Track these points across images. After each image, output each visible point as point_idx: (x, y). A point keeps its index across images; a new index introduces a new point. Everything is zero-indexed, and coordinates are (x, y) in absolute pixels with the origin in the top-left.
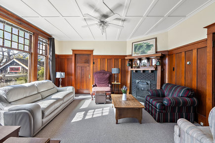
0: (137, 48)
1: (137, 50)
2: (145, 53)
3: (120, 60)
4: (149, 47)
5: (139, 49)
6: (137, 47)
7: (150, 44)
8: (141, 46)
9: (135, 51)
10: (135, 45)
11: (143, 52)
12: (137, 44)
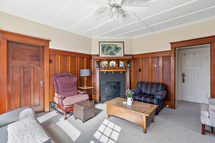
0: (105, 49)
1: (105, 51)
2: (114, 55)
3: (85, 59)
4: (117, 49)
5: (107, 50)
6: (105, 47)
7: (119, 47)
8: (109, 48)
9: (103, 51)
10: (102, 45)
11: (112, 53)
12: (105, 45)
